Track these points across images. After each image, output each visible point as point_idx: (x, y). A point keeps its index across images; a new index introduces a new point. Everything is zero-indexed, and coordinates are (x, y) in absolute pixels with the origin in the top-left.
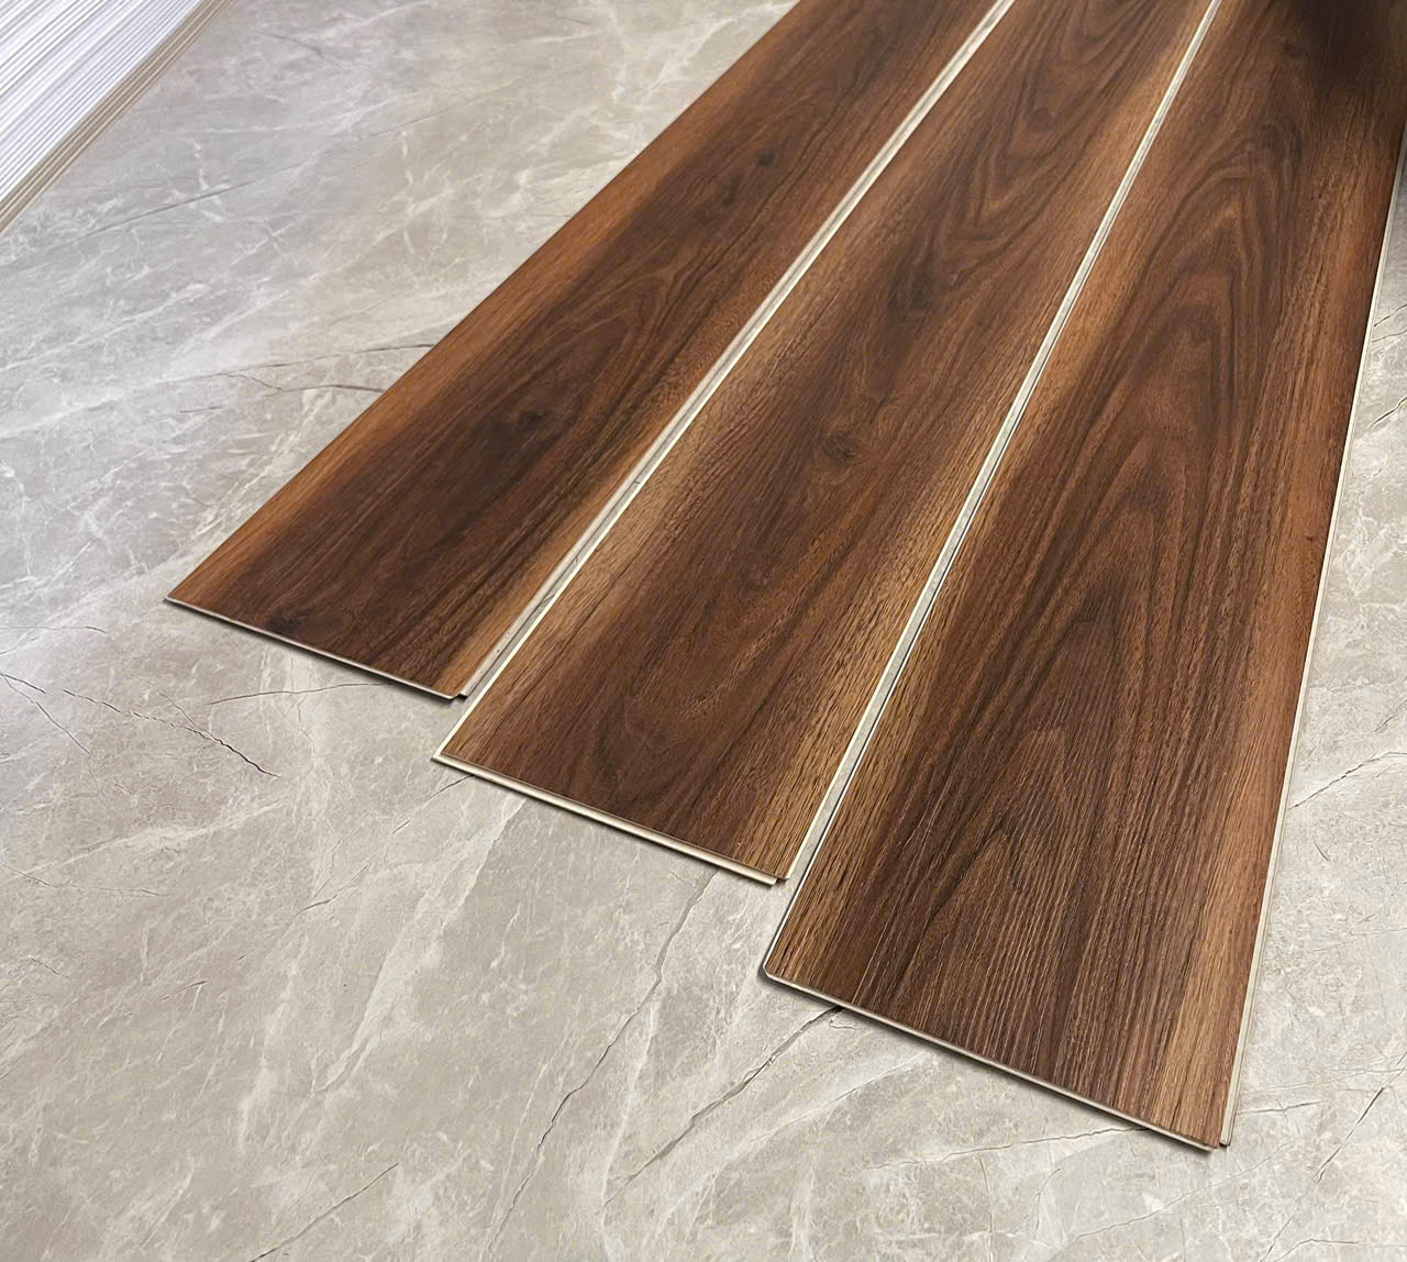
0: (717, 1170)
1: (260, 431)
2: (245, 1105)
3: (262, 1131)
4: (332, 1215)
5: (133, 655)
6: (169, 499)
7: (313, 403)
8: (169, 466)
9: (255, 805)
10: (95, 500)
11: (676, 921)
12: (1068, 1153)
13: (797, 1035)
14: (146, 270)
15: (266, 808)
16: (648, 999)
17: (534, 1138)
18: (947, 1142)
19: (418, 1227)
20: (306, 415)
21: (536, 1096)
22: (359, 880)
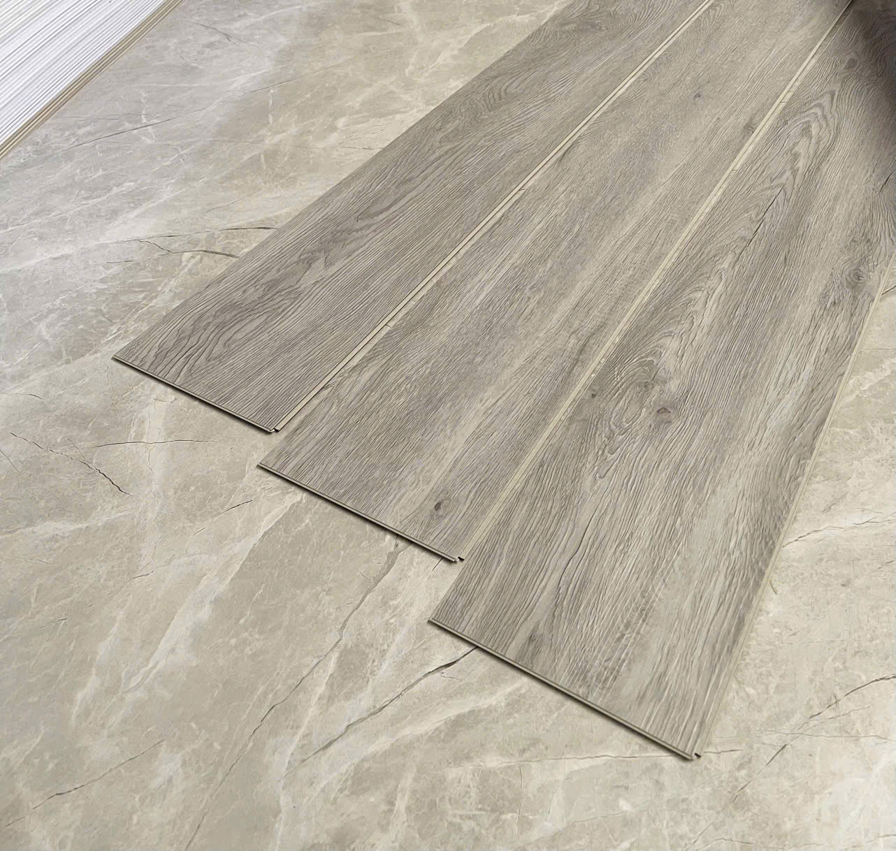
0: (356, 761)
1: (153, 278)
2: (79, 696)
3: (87, 713)
4: (120, 768)
5: (56, 413)
6: (92, 317)
7: (188, 262)
8: (94, 296)
9: (113, 512)
10: (46, 316)
11: (358, 602)
12: (576, 768)
13: (421, 679)
14: (100, 173)
15: (119, 514)
16: (331, 650)
17: (249, 730)
18: (502, 755)
19: (170, 780)
20: (184, 268)
21: (253, 705)
22: (169, 562)
